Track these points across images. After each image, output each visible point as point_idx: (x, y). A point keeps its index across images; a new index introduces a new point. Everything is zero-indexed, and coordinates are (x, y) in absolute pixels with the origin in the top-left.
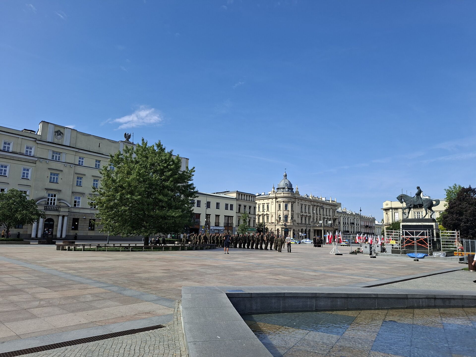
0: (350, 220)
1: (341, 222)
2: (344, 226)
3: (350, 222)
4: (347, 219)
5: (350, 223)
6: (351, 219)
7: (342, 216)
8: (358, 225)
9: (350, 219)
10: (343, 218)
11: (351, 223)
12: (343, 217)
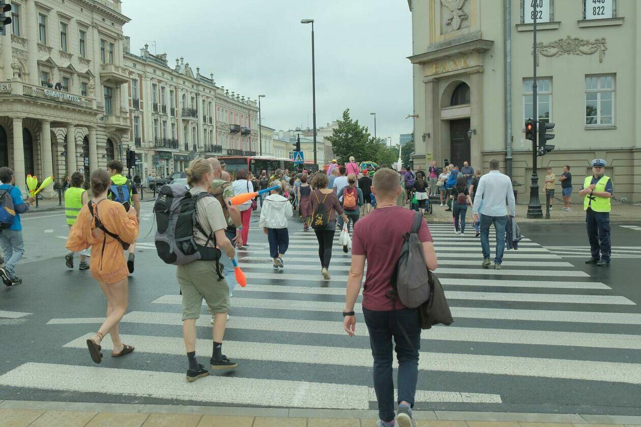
0: (180, 99)
1: (144, 101)
2: (156, 120)
3: (180, 106)
4: (168, 89)
5: (180, 112)
6: (184, 96)
7: (150, 76)
8: (211, 122)
9: (180, 94)
10: (154, 85)
11: (183, 109)
12: (155, 82)
